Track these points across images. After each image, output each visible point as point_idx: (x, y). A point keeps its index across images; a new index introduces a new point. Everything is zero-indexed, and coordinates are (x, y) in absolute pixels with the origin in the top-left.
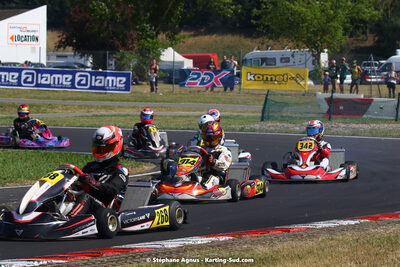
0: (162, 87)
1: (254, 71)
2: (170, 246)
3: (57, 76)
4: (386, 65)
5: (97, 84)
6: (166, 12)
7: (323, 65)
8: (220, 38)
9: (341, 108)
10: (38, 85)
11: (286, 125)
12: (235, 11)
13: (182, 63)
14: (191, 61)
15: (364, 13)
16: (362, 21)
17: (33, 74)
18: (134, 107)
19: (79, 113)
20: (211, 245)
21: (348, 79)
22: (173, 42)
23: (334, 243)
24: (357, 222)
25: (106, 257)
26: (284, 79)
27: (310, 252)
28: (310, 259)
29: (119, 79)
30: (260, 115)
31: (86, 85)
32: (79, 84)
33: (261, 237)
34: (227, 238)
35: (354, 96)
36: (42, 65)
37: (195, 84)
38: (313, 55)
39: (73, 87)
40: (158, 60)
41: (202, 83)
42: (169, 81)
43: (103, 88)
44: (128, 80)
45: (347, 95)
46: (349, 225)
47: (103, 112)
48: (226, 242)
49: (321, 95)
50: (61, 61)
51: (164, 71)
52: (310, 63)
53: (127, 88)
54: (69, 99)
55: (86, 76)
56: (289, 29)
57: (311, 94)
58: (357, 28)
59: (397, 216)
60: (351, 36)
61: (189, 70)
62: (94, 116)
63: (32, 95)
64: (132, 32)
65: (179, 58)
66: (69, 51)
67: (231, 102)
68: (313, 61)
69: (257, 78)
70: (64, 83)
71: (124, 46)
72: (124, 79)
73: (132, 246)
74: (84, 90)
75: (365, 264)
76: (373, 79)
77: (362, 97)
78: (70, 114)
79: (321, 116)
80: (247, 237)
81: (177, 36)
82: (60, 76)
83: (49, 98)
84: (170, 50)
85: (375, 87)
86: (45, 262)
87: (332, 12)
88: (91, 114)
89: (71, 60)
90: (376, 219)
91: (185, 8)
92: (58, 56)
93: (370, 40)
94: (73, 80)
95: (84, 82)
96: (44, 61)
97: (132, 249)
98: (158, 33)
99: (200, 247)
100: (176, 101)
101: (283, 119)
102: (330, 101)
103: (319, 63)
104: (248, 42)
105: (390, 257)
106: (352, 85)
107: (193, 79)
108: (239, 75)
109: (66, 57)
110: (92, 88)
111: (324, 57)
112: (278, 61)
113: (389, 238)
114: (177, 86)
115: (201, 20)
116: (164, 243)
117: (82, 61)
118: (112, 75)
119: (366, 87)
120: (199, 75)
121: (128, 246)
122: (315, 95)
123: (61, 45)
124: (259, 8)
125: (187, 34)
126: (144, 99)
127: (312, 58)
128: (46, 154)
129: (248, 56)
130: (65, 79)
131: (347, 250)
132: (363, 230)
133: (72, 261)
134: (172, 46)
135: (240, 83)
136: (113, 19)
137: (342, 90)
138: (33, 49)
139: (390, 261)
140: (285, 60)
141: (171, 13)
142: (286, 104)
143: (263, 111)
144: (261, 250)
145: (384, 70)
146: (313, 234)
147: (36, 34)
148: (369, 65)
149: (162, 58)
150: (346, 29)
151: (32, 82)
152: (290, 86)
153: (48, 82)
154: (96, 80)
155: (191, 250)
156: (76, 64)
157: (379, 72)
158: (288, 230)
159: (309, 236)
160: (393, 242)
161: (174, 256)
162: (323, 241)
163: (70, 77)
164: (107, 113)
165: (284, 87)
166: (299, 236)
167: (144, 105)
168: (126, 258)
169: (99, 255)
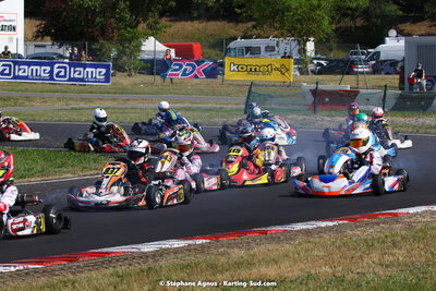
0: (142, 78)
1: (233, 60)
2: (146, 250)
3: (34, 68)
4: (375, 53)
5: (76, 76)
7: (309, 54)
8: (204, 24)
9: (327, 100)
10: (15, 77)
14: (174, 50)
15: (350, 1)
17: (10, 66)
18: (114, 100)
19: (59, 105)
20: (188, 249)
22: (154, 31)
23: (310, 246)
24: (335, 223)
25: (83, 261)
26: (269, 69)
27: (286, 256)
28: (287, 264)
29: (99, 70)
30: (244, 106)
31: (65, 76)
32: (58, 76)
33: (238, 239)
34: (204, 241)
35: (341, 87)
36: (19, 56)
37: (176, 74)
38: (299, 45)
39: (51, 78)
40: (140, 51)
41: (184, 74)
42: (151, 72)
43: (82, 80)
44: (108, 72)
45: (333, 86)
46: (327, 227)
47: (82, 105)
48: (202, 245)
49: (307, 86)
50: (39, 51)
51: (145, 61)
52: (296, 49)
53: (107, 80)
54: (48, 91)
55: (65, 68)
59: (375, 216)
62: (72, 109)
63: (10, 88)
65: (161, 47)
66: (48, 41)
67: (214, 94)
68: (299, 52)
70: (43, 75)
71: (104, 35)
72: (104, 71)
73: (109, 250)
74: (63, 82)
76: (360, 68)
77: (349, 88)
78: (49, 106)
79: (307, 107)
80: (224, 240)
81: (158, 26)
82: (38, 68)
83: (26, 90)
84: (152, 39)
85: (361, 77)
86: (21, 268)
88: (70, 107)
89: (49, 50)
90: (354, 220)
92: (36, 46)
94: (51, 72)
95: (62, 74)
96: (21, 52)
97: (109, 253)
98: (138, 23)
99: (176, 251)
100: (157, 93)
102: (315, 92)
103: (305, 51)
105: (366, 260)
107: (175, 70)
108: (222, 65)
109: (44, 46)
110: (70, 79)
111: (310, 46)
112: (263, 49)
113: (365, 240)
114: (158, 77)
115: (183, 9)
116: (140, 246)
117: (60, 51)
118: (91, 66)
119: (352, 77)
120: (181, 66)
121: (105, 250)
122: (300, 87)
123: (40, 35)
126: (124, 91)
127: (298, 47)
128: (23, 151)
129: (232, 45)
130: (43, 71)
131: (322, 253)
132: (341, 232)
133: (49, 266)
134: (153, 35)
135: (223, 74)
138: (11, 40)
140: (270, 49)
142: (271, 97)
144: (237, 253)
145: (371, 59)
146: (291, 236)
147: (13, 24)
148: (355, 54)
149: (143, 48)
151: (9, 74)
152: (275, 77)
153: (26, 74)
154: (75, 72)
155: (168, 254)
156: (55, 54)
157: (366, 62)
158: (265, 233)
159: (286, 239)
160: (369, 245)
161: (150, 260)
162: (300, 244)
163: (48, 69)
164: (86, 106)
165: (268, 78)
166: (276, 239)
167: (124, 97)
168: (103, 263)
169: (75, 260)
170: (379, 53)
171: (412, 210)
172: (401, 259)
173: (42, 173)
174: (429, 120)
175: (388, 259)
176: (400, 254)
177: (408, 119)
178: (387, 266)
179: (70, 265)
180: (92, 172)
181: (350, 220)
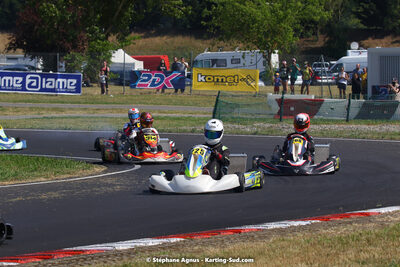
0: (113, 89)
1: (205, 72)
2: (121, 248)
3: (7, 78)
4: (337, 65)
5: (48, 86)
6: (117, 14)
7: (273, 66)
8: (172, 39)
9: (292, 109)
11: (237, 126)
12: (186, 13)
13: (133, 65)
14: (142, 63)
15: (314, 14)
16: (312, 21)
18: (85, 109)
19: (30, 115)
20: (163, 247)
21: (299, 80)
22: (123, 44)
23: (285, 243)
24: (308, 222)
25: (57, 259)
26: (235, 80)
27: (261, 253)
28: (261, 260)
29: (69, 80)
30: (211, 116)
31: (37, 87)
32: (30, 86)
33: (212, 238)
34: (178, 239)
35: (304, 97)
37: (146, 85)
38: (264, 57)
39: (24, 89)
40: (109, 62)
41: (153, 85)
42: (120, 83)
43: (53, 90)
44: (78, 82)
45: (297, 96)
46: (300, 226)
47: (54, 114)
48: (177, 244)
49: (272, 96)
50: (12, 63)
51: (115, 73)
52: (260, 64)
53: (78, 90)
54: (20, 101)
55: (37, 78)
56: (239, 30)
57: (262, 95)
58: (307, 28)
59: (348, 216)
60: (301, 37)
61: (140, 72)
62: (45, 118)
64: (82, 34)
65: (129, 59)
66: (20, 53)
67: (182, 104)
68: (264, 62)
69: (208, 79)
70: (15, 85)
71: (75, 47)
72: (75, 81)
73: (83, 248)
74: (35, 92)
75: (317, 265)
76: (324, 80)
77: (313, 98)
78: (21, 116)
79: (272, 117)
80: (198, 239)
81: (127, 38)
82: (11, 78)
84: (121, 51)
85: (325, 88)
87: (281, 13)
88: (42, 116)
89: (21, 62)
90: (327, 219)
91: (135, 10)
92: (9, 59)
93: (320, 41)
94: (23, 82)
95: (34, 84)
97: (83, 251)
98: (108, 35)
99: (151, 249)
100: (127, 103)
101: (234, 120)
102: (280, 102)
103: (269, 64)
104: (199, 43)
105: (342, 257)
106: (303, 86)
107: (144, 81)
108: (190, 76)
109: (16, 59)
110: (42, 90)
111: (275, 58)
112: (229, 62)
113: (340, 239)
114: (127, 88)
115: (152, 22)
116: (115, 244)
117: (32, 63)
118: (63, 77)
119: (317, 88)
120: (150, 77)
121: (79, 248)
122: (266, 96)
123: (11, 47)
124: (209, 9)
125: (137, 35)
126: (94, 101)
127: (263, 59)
129: (199, 57)
130: (16, 81)
131: (297, 251)
132: (314, 231)
133: (23, 264)
134: (122, 47)
135: (191, 85)
136: (62, 21)
137: (293, 91)
139: (341, 261)
140: (235, 61)
141: (121, 15)
142: (237, 106)
143: (214, 113)
144: (212, 250)
145: (335, 71)
146: (264, 235)
148: (319, 66)
149: (113, 60)
150: (296, 30)
152: (241, 88)
154: (46, 82)
155: (143, 252)
156: (26, 66)
157: (330, 73)
158: (239, 232)
159: (260, 237)
160: (344, 242)
161: (125, 258)
162: (274, 242)
163: (21, 79)
164: (57, 115)
165: (234, 89)
166: (251, 237)
167: (95, 106)
168: (77, 260)
169: (50, 257)
170: (341, 64)
171: (383, 210)
172: (377, 256)
173: (16, 176)
174: (393, 128)
175: (364, 256)
176: (376, 252)
177: (372, 127)
178: (363, 263)
179: (45, 262)
180: (65, 176)
181: (323, 219)
